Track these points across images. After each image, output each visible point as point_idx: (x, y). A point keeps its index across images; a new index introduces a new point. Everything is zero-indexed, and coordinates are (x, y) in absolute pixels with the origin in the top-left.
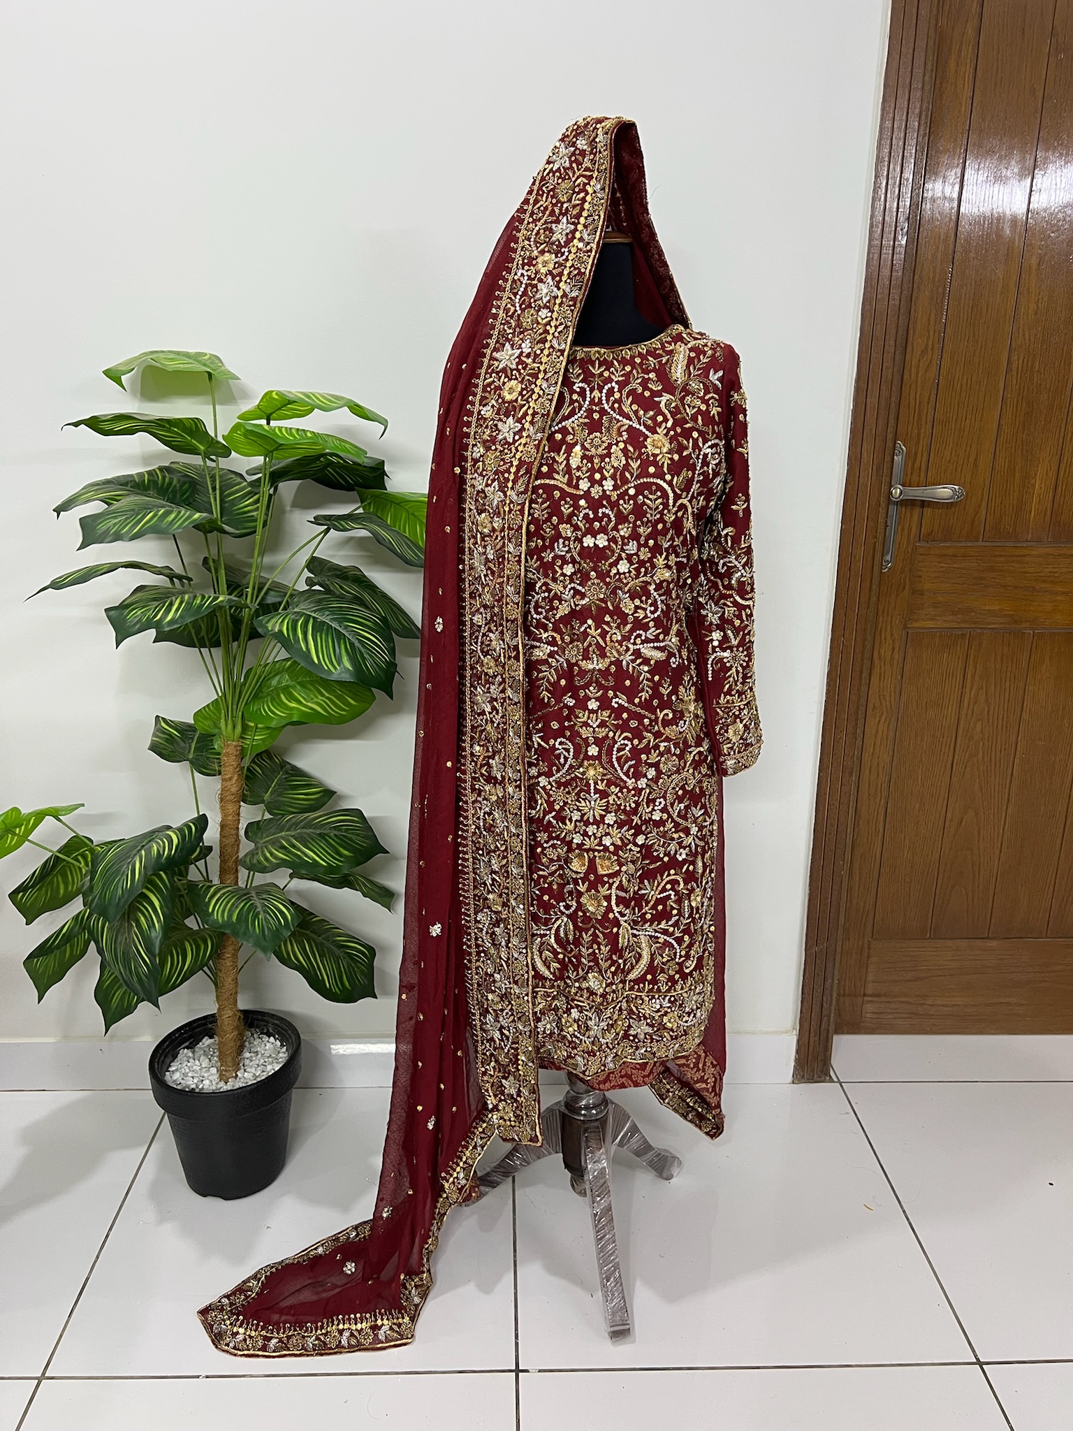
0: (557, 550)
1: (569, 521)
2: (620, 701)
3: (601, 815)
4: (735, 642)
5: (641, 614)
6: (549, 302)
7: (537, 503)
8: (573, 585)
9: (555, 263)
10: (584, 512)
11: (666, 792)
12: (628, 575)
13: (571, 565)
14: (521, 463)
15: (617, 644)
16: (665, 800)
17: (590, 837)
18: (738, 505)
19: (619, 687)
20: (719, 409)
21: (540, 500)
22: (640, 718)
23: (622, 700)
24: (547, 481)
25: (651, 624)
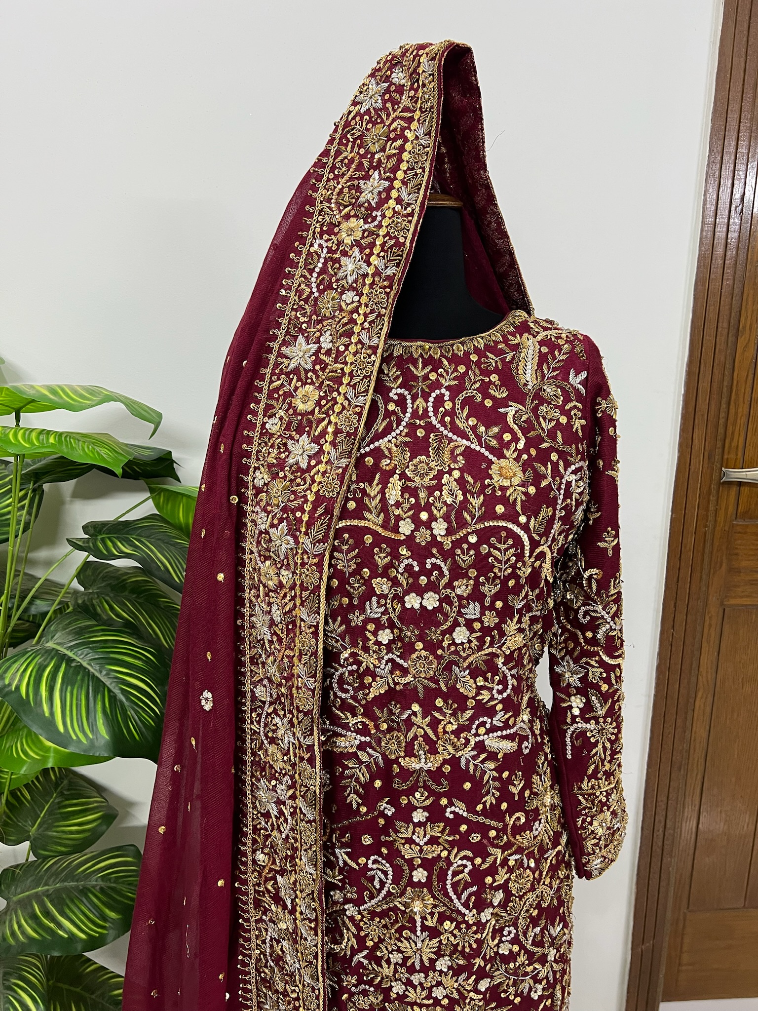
0: (369, 611)
1: (385, 574)
2: (457, 810)
3: (430, 959)
4: (601, 712)
5: (485, 696)
6: (356, 281)
7: (341, 551)
8: (390, 656)
9: (364, 231)
10: (406, 562)
11: (517, 918)
12: (467, 645)
13: (388, 631)
14: (319, 499)
15: (452, 737)
16: (516, 928)
17: (415, 987)
18: (606, 542)
19: (456, 793)
20: (583, 422)
21: (345, 548)
22: (484, 830)
23: (460, 808)
24: (355, 522)
25: (499, 707)
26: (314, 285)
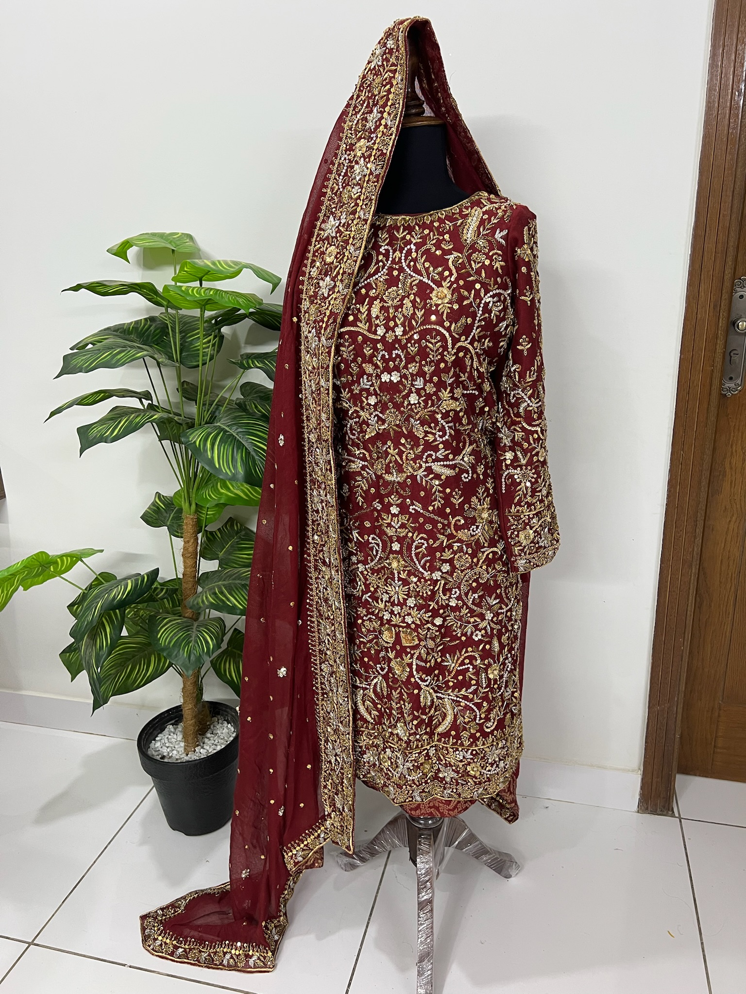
0: (362, 384)
1: (370, 361)
2: (417, 508)
3: (403, 598)
4: (523, 462)
5: (430, 438)
6: (360, 180)
7: (344, 346)
8: (377, 413)
9: (367, 147)
10: (381, 353)
11: (460, 584)
12: (418, 405)
13: (374, 397)
14: (331, 314)
15: (411, 462)
16: (460, 590)
17: (396, 615)
18: (522, 345)
19: (415, 497)
20: (503, 263)
21: (347, 344)
22: (434, 523)
23: (418, 507)
24: (352, 329)
25: (441, 446)
26: (340, 184)
